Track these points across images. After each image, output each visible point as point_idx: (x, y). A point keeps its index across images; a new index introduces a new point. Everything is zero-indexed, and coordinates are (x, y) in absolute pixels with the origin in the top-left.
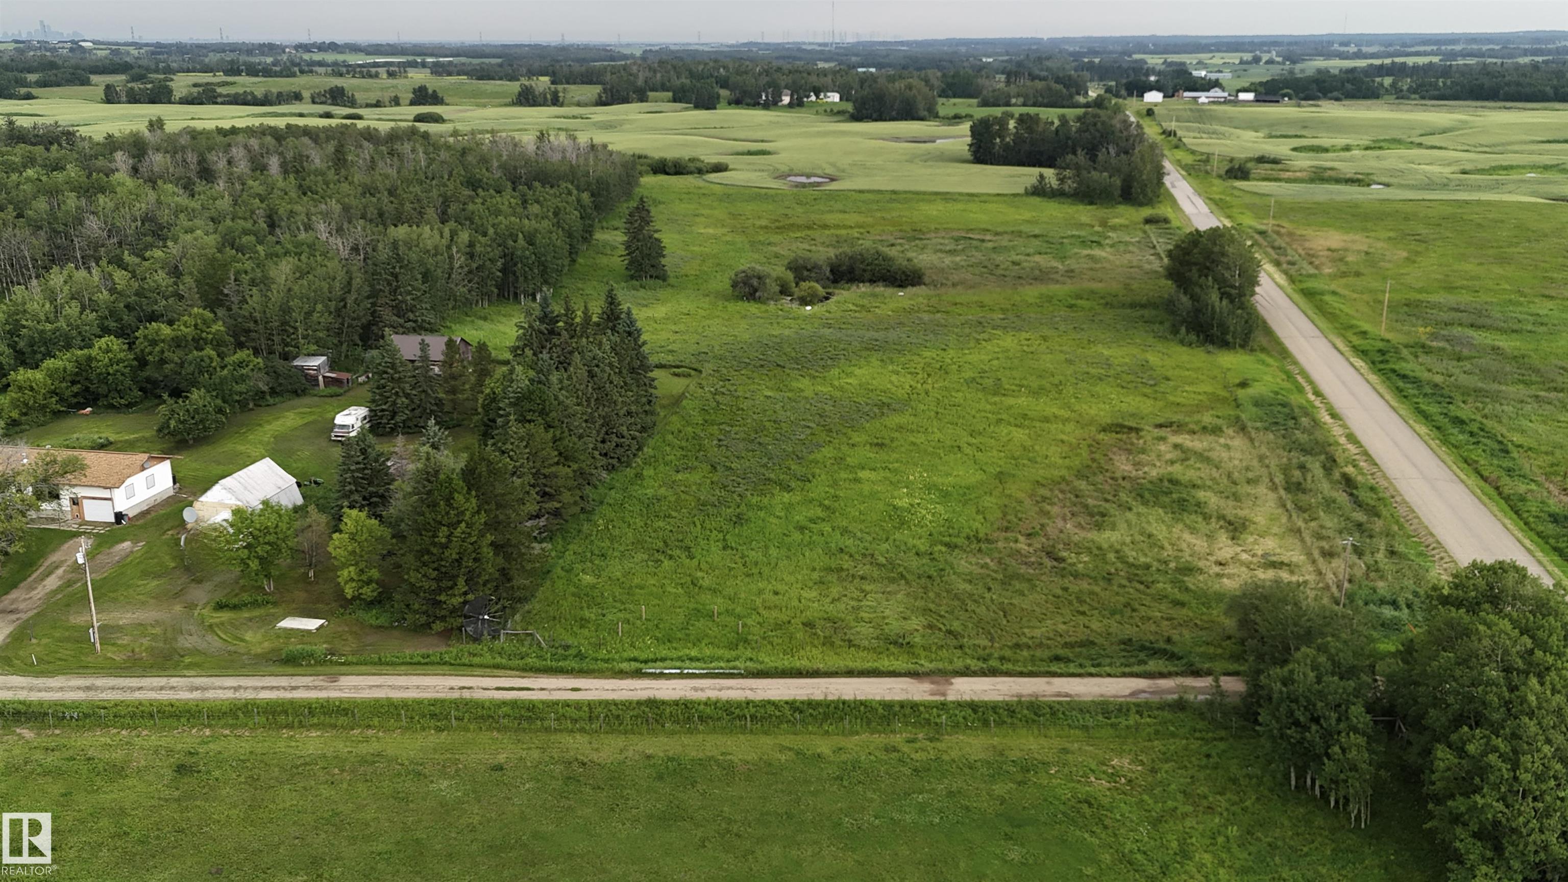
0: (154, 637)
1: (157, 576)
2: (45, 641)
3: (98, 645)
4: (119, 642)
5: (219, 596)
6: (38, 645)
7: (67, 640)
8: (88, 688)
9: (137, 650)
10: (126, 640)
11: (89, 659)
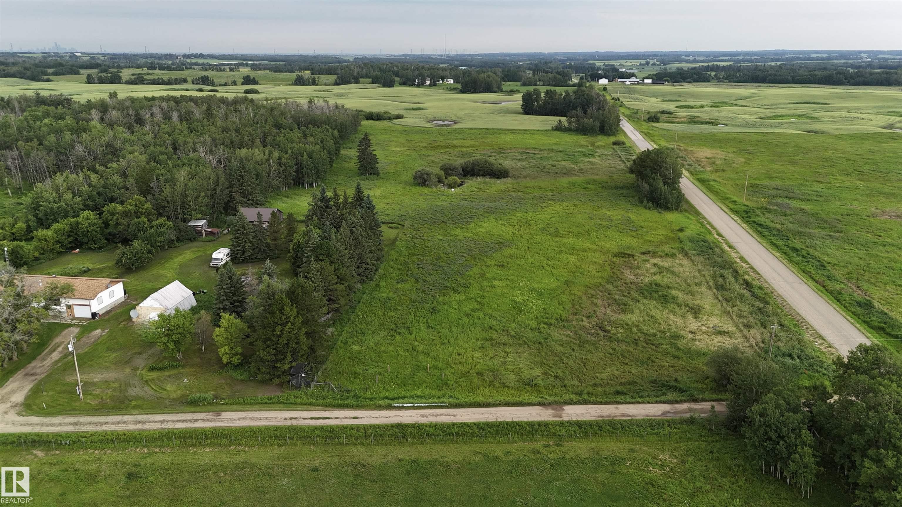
0: (114, 389)
1: (115, 350)
2: (51, 393)
3: (81, 396)
4: (94, 393)
5: (151, 362)
6: (47, 396)
7: (64, 392)
8: (76, 424)
9: (104, 398)
10: (97, 392)
11: (77, 404)
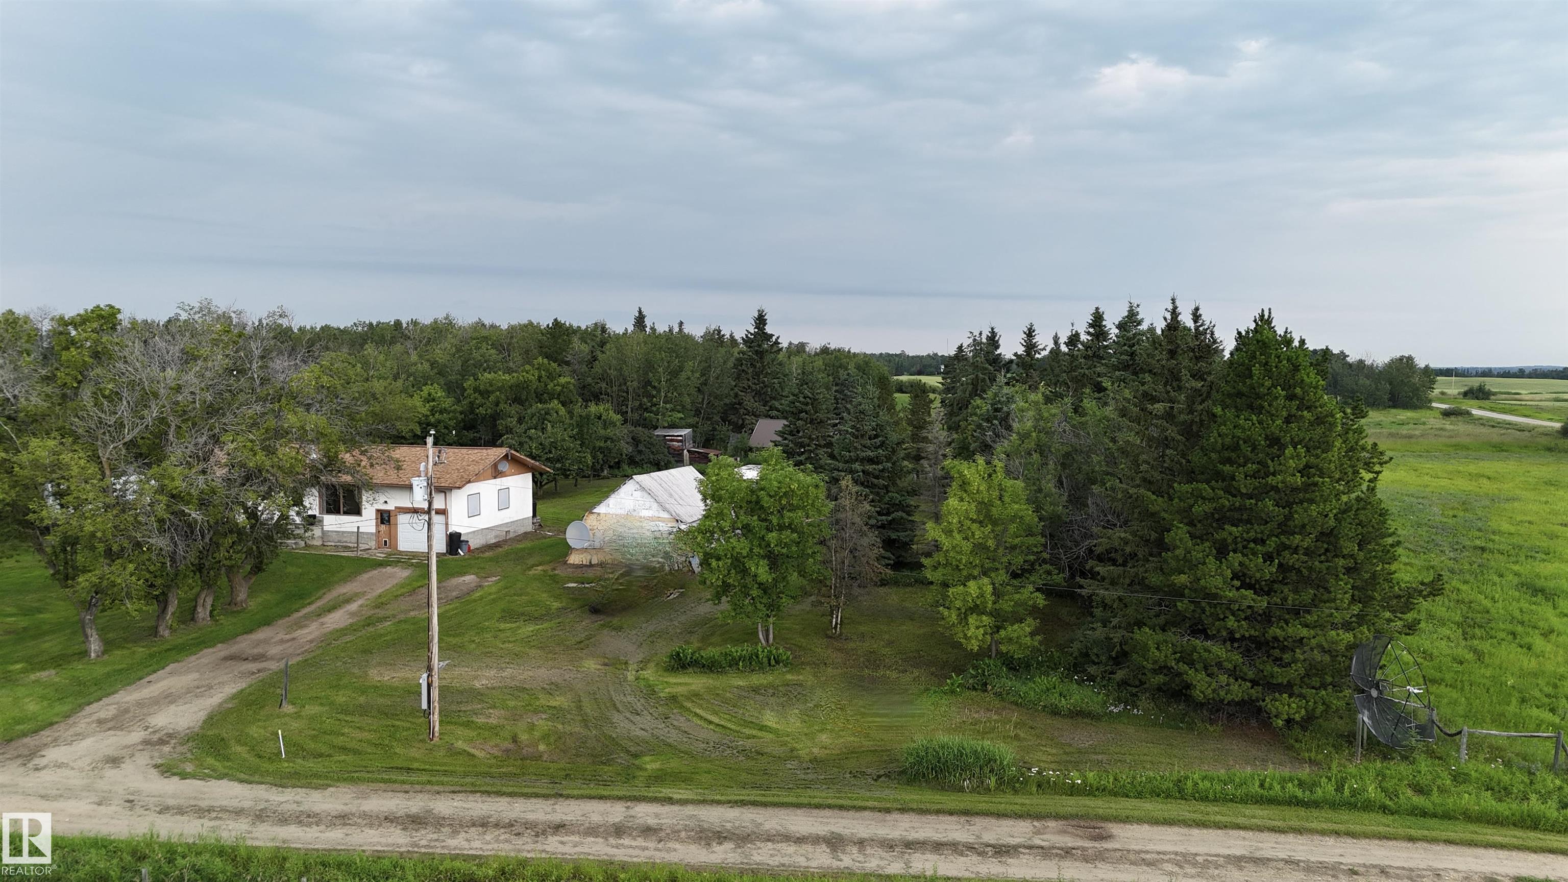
2: (312, 709)
3: (436, 718)
4: (480, 720)
6: (297, 716)
7: (363, 710)
9: (524, 737)
10: (494, 717)
11: (414, 753)
